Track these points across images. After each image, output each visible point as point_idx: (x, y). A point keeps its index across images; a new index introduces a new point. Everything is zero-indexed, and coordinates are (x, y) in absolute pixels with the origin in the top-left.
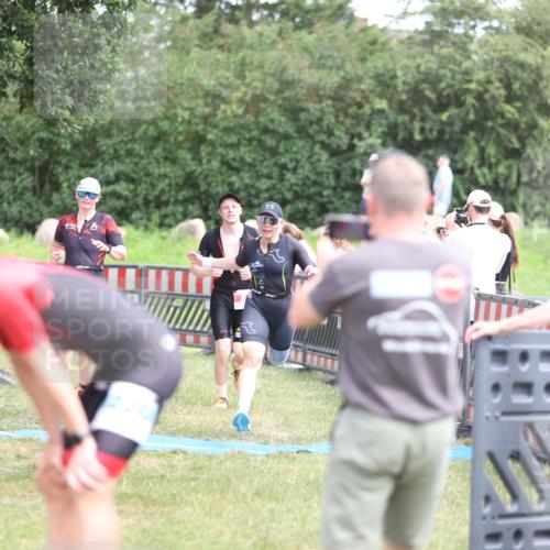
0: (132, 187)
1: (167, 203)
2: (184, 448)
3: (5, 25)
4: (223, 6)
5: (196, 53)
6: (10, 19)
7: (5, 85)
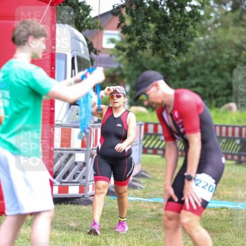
0: (203, 89)
1: (219, 96)
2: (226, 206)
3: (146, 17)
4: (243, 7)
5: (231, 28)
6: (148, 14)
7: (146, 44)
